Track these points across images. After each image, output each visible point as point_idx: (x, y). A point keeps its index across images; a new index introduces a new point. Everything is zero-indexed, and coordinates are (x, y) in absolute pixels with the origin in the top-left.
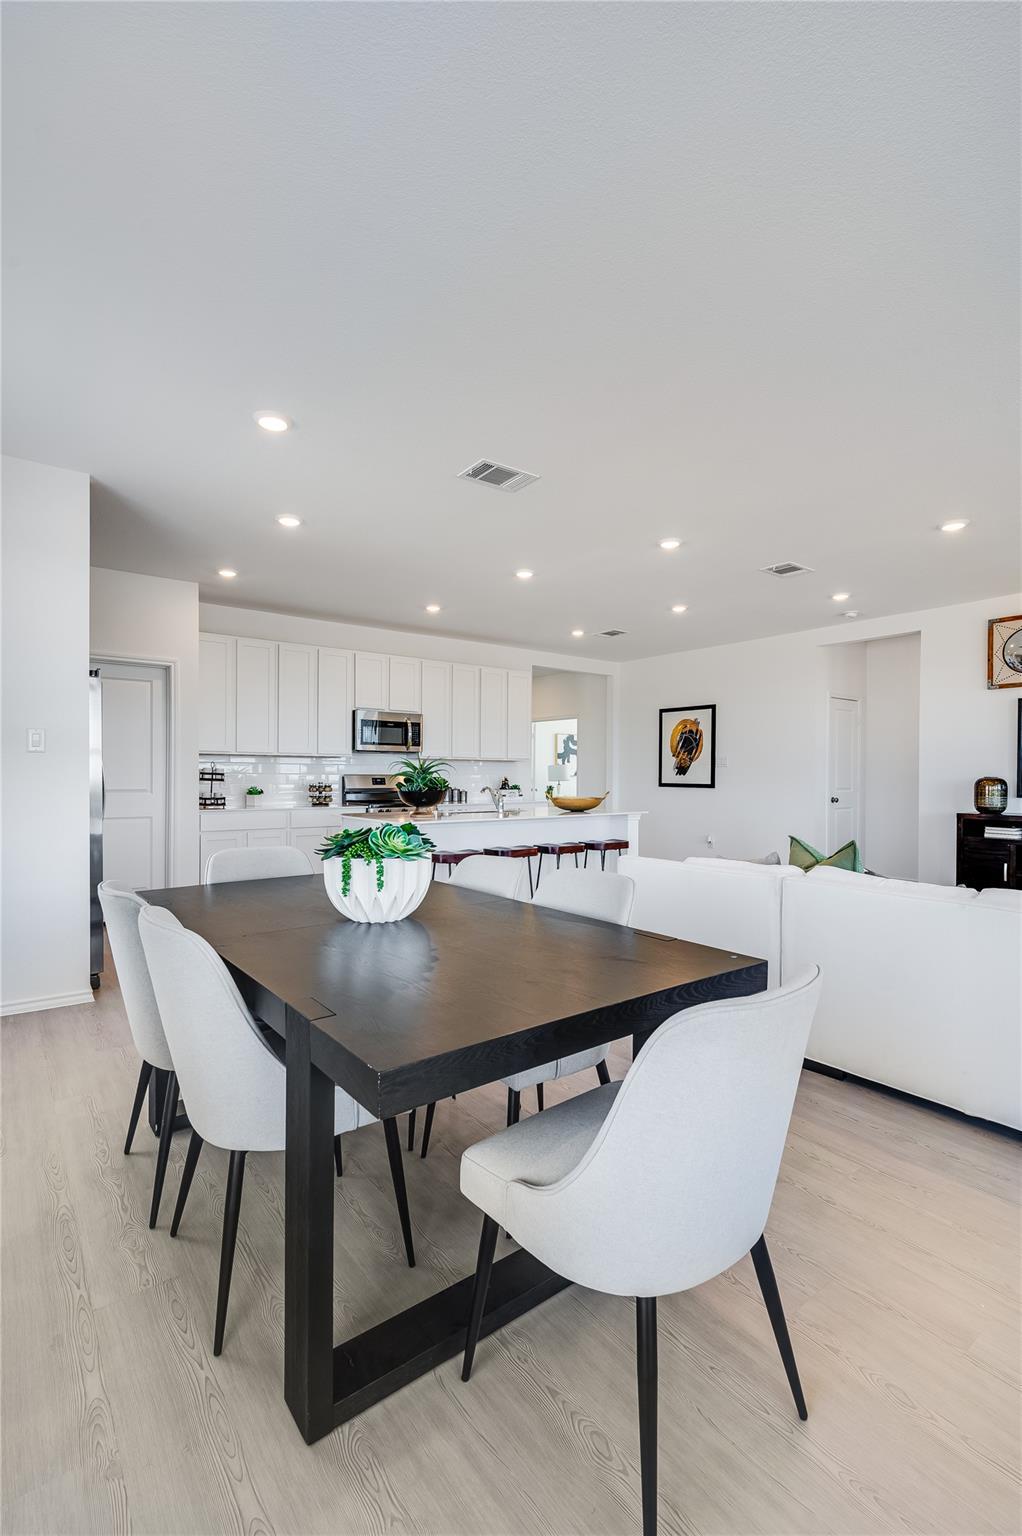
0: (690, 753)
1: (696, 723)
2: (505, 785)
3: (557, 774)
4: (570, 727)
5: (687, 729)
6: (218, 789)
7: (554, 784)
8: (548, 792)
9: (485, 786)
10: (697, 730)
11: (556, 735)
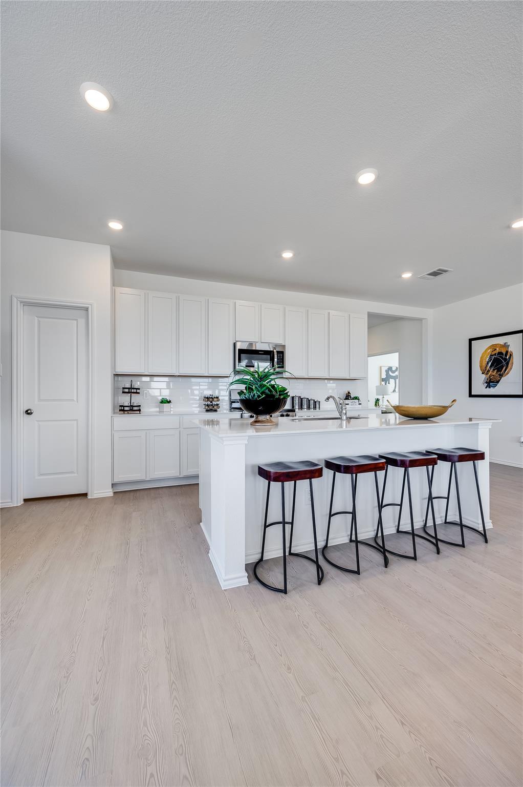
0: (499, 370)
1: (506, 346)
2: (348, 397)
3: (382, 391)
4: (392, 360)
5: (497, 352)
6: (136, 400)
7: (380, 397)
8: (376, 402)
9: (329, 395)
10: (507, 352)
11: (381, 367)
